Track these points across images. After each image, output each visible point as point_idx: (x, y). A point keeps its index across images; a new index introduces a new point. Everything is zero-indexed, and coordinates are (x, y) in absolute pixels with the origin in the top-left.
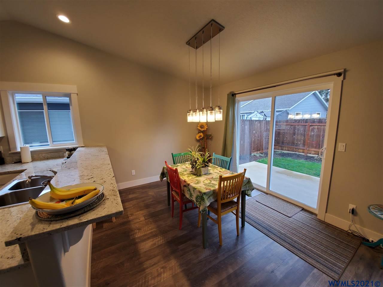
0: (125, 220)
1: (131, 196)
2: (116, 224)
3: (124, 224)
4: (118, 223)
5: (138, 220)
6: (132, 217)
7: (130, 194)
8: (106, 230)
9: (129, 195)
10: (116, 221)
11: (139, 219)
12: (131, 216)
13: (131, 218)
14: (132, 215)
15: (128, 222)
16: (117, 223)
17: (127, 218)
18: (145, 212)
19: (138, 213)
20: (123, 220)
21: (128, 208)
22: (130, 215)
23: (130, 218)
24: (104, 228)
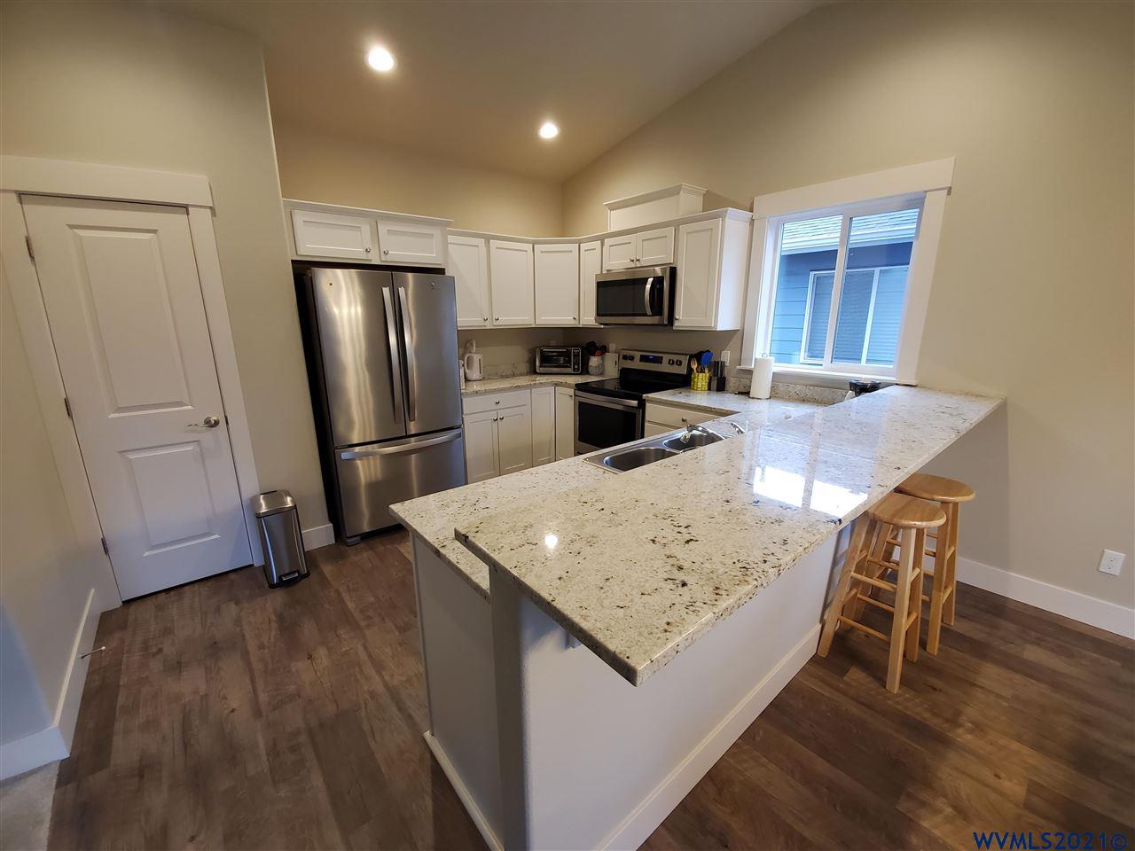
0: (935, 723)
1: (1033, 654)
2: (890, 702)
3: (918, 729)
4: (899, 707)
5: (987, 774)
6: (969, 737)
7: (1037, 642)
8: (845, 693)
9: (1032, 643)
10: (898, 695)
11: (997, 776)
12: (971, 731)
13: (963, 736)
14: (978, 728)
15: (940, 741)
16: (898, 703)
17: (947, 720)
18: (1055, 774)
19: (1015, 746)
20: (927, 715)
21: (982, 688)
22: (972, 723)
23: (960, 731)
24: (845, 678)
